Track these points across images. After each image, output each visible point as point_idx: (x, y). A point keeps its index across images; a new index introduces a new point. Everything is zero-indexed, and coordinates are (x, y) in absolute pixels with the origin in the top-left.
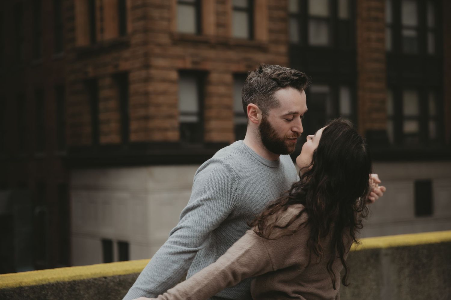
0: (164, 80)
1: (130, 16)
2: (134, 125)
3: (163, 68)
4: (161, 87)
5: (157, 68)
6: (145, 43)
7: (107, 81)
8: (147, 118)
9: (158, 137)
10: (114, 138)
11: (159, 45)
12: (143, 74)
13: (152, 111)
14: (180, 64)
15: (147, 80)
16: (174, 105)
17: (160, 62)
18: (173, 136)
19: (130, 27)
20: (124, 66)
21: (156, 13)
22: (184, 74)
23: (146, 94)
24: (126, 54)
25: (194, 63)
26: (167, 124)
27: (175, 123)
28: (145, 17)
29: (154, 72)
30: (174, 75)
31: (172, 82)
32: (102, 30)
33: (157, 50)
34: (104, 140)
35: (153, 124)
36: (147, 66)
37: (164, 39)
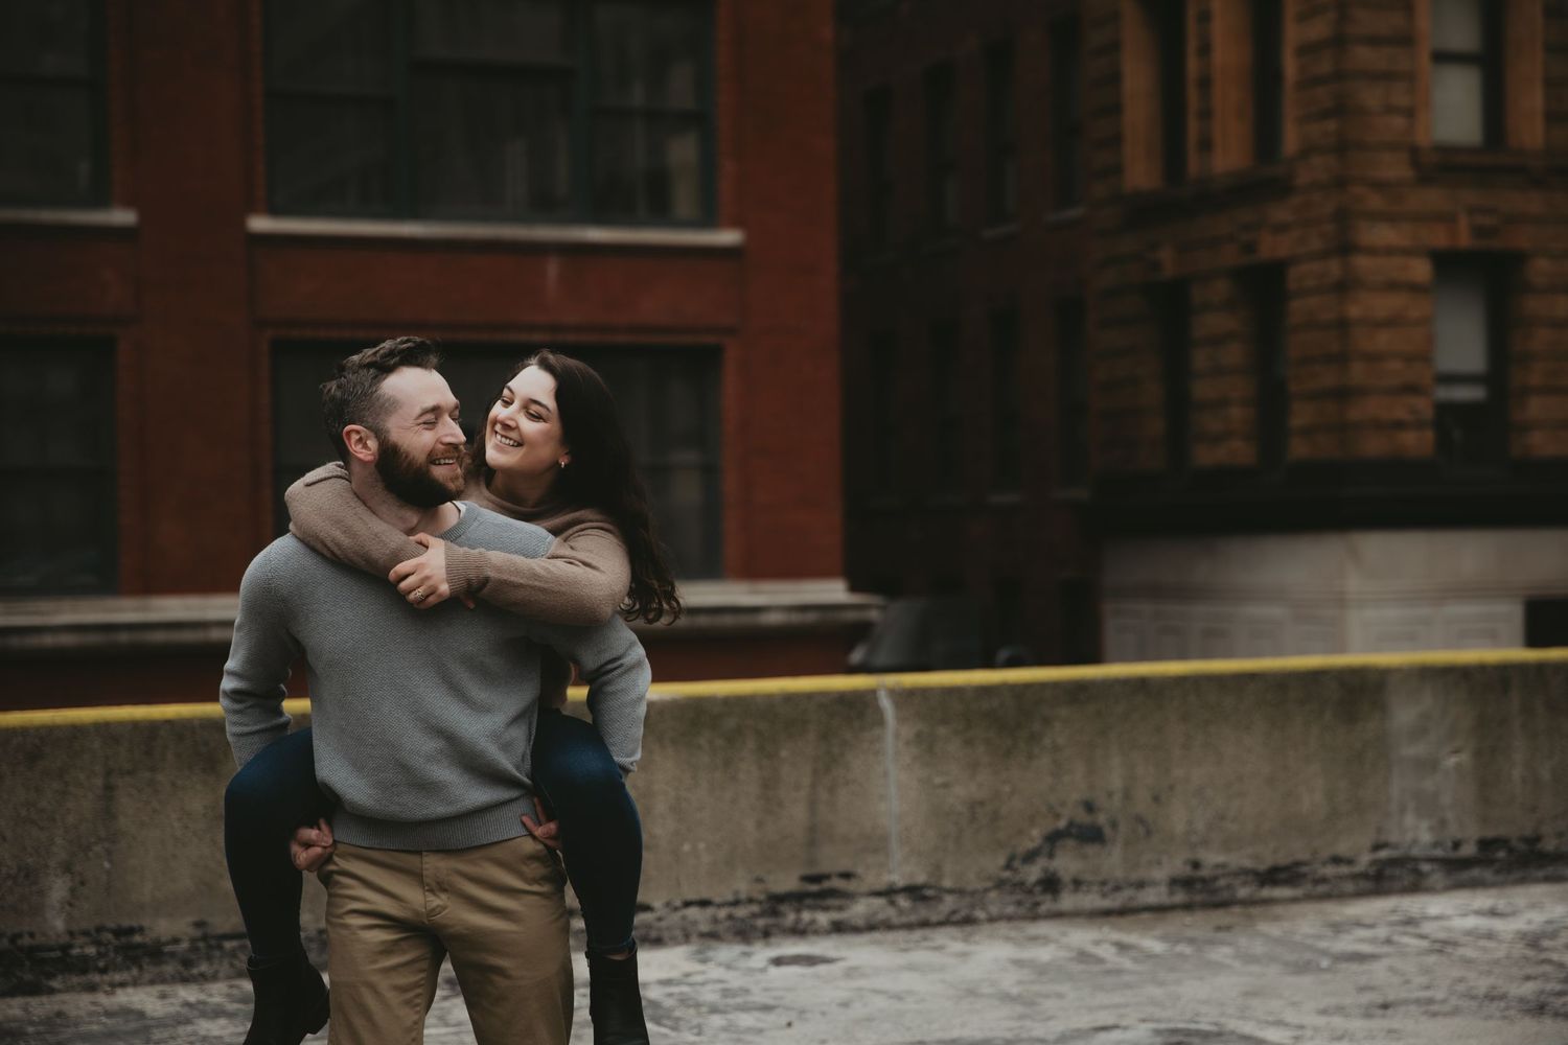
0: (1392, 286)
1: (1291, 107)
2: (1301, 415)
3: (1389, 251)
4: (1384, 305)
5: (1372, 251)
6: (1341, 183)
7: (1221, 289)
8: (1343, 394)
9: (1373, 446)
10: (1238, 451)
11: (1381, 186)
12: (1334, 268)
13: (1358, 373)
14: (1439, 238)
15: (1344, 287)
16: (1424, 357)
17: (1382, 234)
18: (1417, 442)
19: (1291, 139)
20: (1272, 247)
21: (1371, 97)
22: (1448, 264)
23: (1343, 325)
24: (1280, 213)
25: (1479, 232)
26: (1400, 410)
27: (1423, 407)
28: (1340, 109)
29: (1362, 262)
30: (1421, 270)
31: (1414, 288)
32: (1206, 145)
33: (1375, 202)
34: (1205, 456)
35: (1356, 412)
36: (1345, 248)
37: (1395, 168)
